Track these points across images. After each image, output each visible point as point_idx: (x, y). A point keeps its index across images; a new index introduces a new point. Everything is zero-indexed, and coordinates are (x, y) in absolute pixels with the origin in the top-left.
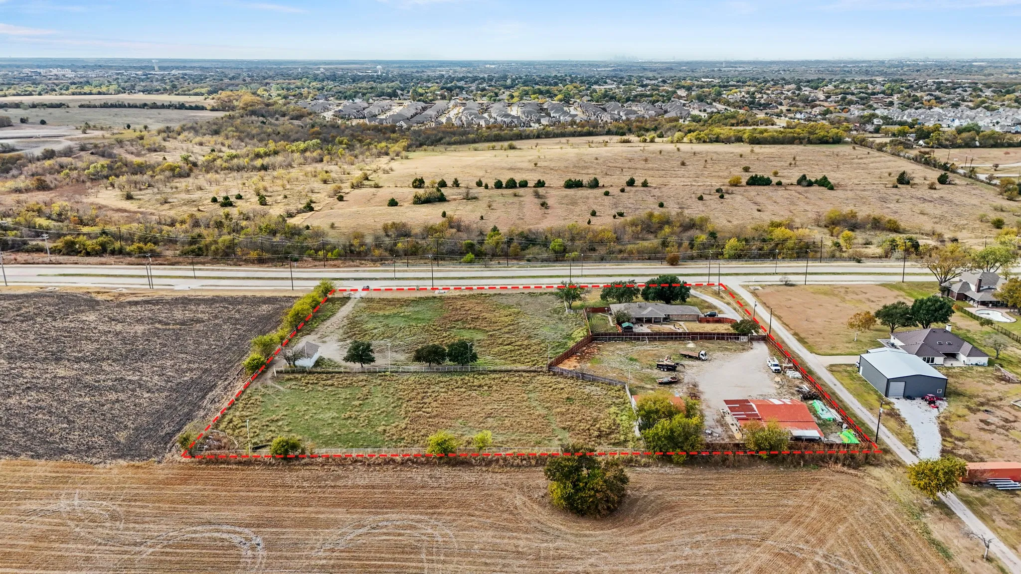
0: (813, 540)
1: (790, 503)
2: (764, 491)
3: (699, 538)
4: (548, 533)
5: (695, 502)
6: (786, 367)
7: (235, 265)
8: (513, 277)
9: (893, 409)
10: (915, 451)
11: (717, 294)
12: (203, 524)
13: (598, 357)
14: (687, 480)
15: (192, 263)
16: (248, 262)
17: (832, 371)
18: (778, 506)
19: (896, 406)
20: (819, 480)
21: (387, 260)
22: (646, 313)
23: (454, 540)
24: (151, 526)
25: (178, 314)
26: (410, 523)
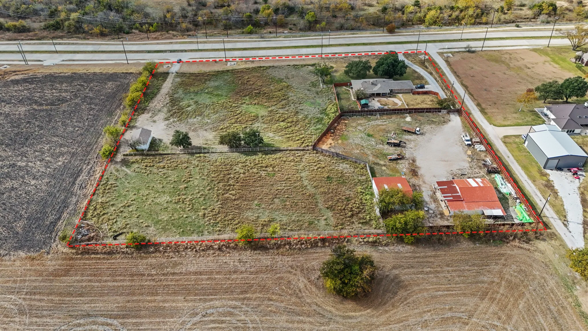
0: (504, 317)
1: (485, 279)
2: (467, 268)
3: (426, 317)
4: (323, 316)
5: (421, 281)
6: (475, 142)
7: (85, 38)
8: (281, 48)
9: (548, 181)
10: (565, 222)
11: (422, 64)
12: (83, 316)
13: (345, 133)
14: (415, 258)
15: (53, 38)
16: (93, 36)
17: (505, 143)
18: (477, 282)
19: (551, 178)
20: (503, 255)
21: (191, 31)
22: (376, 89)
23: (260, 326)
24: (48, 320)
25: (49, 94)
26: (229, 309)
